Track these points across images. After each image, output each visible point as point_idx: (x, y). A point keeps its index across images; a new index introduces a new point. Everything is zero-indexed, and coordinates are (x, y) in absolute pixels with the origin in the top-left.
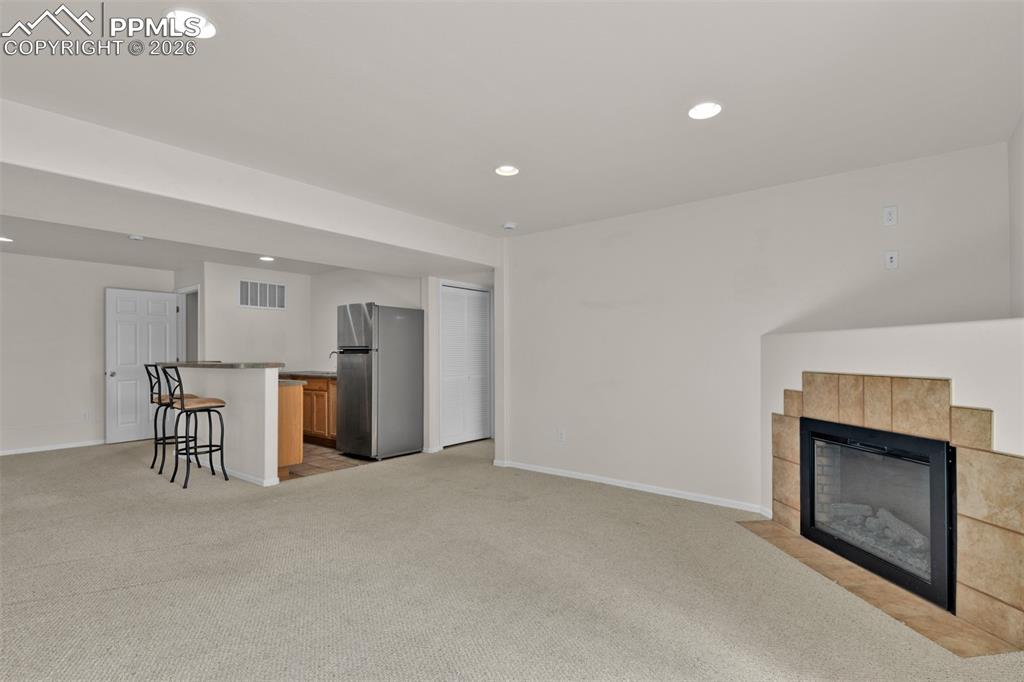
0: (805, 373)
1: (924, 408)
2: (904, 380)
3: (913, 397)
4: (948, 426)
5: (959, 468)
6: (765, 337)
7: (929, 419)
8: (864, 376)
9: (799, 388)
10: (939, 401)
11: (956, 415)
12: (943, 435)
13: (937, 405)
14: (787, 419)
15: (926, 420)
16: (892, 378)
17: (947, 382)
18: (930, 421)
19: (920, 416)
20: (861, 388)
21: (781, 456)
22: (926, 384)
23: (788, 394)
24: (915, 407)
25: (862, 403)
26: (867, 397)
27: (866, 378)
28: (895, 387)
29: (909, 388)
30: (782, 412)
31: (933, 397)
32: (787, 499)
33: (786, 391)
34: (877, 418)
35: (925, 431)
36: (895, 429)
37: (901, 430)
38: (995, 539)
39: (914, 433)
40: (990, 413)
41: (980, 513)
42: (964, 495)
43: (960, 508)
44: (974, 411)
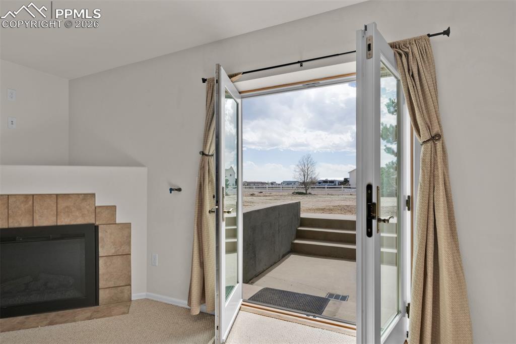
1: (79, 209)
2: (66, 196)
3: (72, 204)
4: (94, 216)
5: (100, 234)
7: (83, 214)
8: (33, 195)
10: (89, 205)
11: (98, 210)
12: (92, 221)
13: (88, 207)
15: (81, 215)
16: (57, 195)
17: (94, 195)
18: (83, 216)
19: (77, 214)
20: (31, 203)
22: (81, 197)
24: (73, 209)
25: (32, 211)
26: (37, 208)
27: (35, 196)
28: (59, 201)
29: (70, 200)
31: (85, 203)
34: (45, 220)
35: (80, 221)
36: (59, 224)
37: (63, 224)
38: (118, 261)
39: (73, 223)
40: (115, 206)
41: (112, 251)
42: (103, 247)
43: (101, 254)
44: (107, 207)
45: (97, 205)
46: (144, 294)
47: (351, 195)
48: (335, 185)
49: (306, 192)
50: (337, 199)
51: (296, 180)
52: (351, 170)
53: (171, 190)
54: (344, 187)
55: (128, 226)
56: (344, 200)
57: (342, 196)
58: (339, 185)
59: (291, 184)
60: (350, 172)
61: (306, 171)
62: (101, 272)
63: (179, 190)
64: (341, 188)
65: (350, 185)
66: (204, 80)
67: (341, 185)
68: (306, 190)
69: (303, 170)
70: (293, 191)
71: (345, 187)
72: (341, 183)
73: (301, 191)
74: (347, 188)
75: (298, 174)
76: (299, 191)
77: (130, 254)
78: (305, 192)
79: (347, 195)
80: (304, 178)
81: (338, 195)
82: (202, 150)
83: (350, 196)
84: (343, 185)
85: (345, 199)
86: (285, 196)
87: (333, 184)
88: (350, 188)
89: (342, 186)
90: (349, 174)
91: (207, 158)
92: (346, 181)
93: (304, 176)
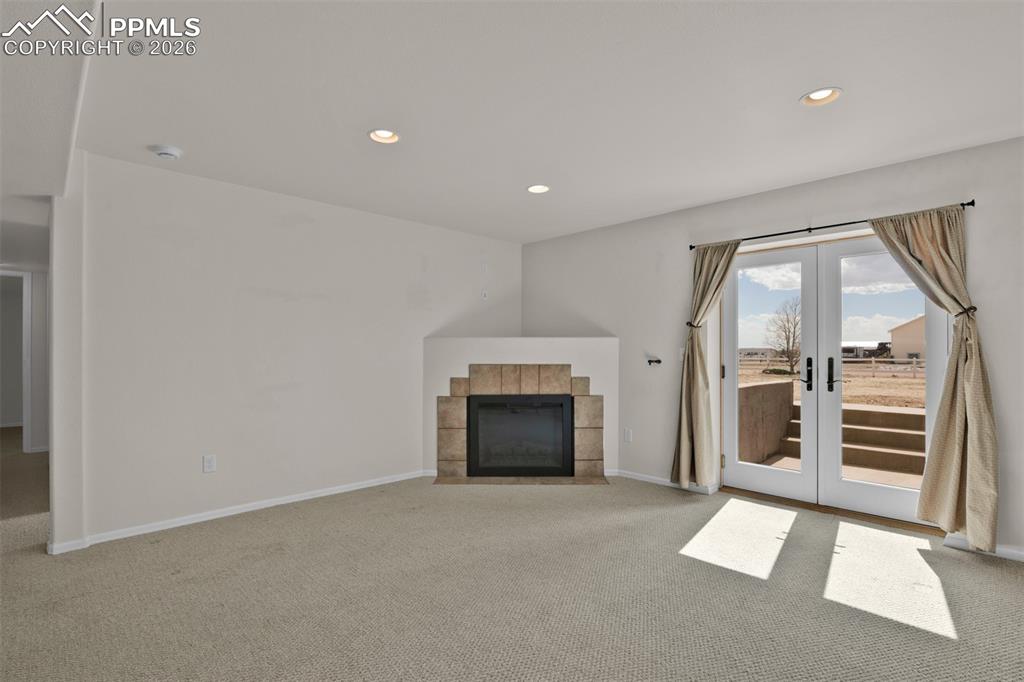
0: (470, 366)
1: (557, 380)
2: (547, 367)
3: (552, 374)
4: (570, 387)
5: (576, 406)
6: (427, 338)
8: (520, 365)
9: (467, 376)
10: (565, 375)
11: (574, 381)
12: (569, 392)
13: (564, 378)
14: (454, 399)
15: (559, 385)
16: (539, 366)
17: (570, 366)
18: (561, 386)
19: (556, 384)
20: (518, 372)
21: (447, 426)
22: (559, 368)
23: (453, 380)
24: (553, 380)
25: (519, 381)
26: (523, 377)
28: (541, 371)
29: (550, 370)
30: (447, 393)
31: (562, 373)
32: (453, 456)
33: (452, 380)
34: (529, 388)
35: (558, 391)
36: (541, 393)
37: (544, 393)
38: (591, 434)
39: (552, 393)
40: (588, 378)
41: (586, 424)
42: (578, 418)
43: (576, 425)
44: (581, 378)
45: (573, 375)
46: (617, 470)
47: (894, 376)
48: (857, 356)
49: (792, 369)
50: (861, 384)
51: (770, 347)
52: (893, 327)
53: (650, 362)
54: (876, 362)
55: (600, 399)
56: (876, 387)
57: (872, 379)
58: (865, 356)
59: (756, 354)
60: (892, 331)
61: (792, 331)
62: (576, 443)
63: (659, 362)
64: (871, 362)
65: (892, 357)
66: (691, 247)
67: (870, 356)
68: (792, 366)
69: (786, 330)
70: (766, 367)
71: (880, 362)
72: (871, 353)
73: (782, 368)
74: (885, 362)
75: (774, 335)
76: (776, 368)
77: (602, 428)
78: (788, 369)
79: (884, 377)
80: (788, 343)
81: (864, 377)
82: (689, 320)
83: (893, 380)
84: (877, 357)
85: (878, 384)
86: (748, 376)
87: (851, 355)
88: (893, 363)
89: (873, 359)
90: (890, 335)
91: (694, 329)
92: (883, 349)
93: (788, 339)
